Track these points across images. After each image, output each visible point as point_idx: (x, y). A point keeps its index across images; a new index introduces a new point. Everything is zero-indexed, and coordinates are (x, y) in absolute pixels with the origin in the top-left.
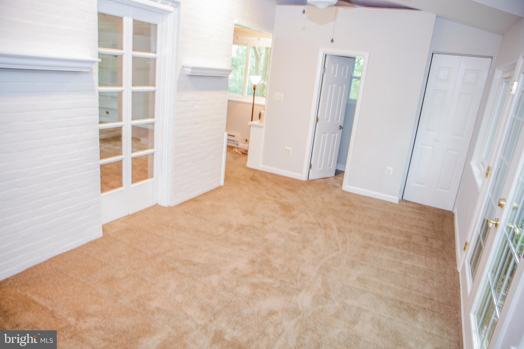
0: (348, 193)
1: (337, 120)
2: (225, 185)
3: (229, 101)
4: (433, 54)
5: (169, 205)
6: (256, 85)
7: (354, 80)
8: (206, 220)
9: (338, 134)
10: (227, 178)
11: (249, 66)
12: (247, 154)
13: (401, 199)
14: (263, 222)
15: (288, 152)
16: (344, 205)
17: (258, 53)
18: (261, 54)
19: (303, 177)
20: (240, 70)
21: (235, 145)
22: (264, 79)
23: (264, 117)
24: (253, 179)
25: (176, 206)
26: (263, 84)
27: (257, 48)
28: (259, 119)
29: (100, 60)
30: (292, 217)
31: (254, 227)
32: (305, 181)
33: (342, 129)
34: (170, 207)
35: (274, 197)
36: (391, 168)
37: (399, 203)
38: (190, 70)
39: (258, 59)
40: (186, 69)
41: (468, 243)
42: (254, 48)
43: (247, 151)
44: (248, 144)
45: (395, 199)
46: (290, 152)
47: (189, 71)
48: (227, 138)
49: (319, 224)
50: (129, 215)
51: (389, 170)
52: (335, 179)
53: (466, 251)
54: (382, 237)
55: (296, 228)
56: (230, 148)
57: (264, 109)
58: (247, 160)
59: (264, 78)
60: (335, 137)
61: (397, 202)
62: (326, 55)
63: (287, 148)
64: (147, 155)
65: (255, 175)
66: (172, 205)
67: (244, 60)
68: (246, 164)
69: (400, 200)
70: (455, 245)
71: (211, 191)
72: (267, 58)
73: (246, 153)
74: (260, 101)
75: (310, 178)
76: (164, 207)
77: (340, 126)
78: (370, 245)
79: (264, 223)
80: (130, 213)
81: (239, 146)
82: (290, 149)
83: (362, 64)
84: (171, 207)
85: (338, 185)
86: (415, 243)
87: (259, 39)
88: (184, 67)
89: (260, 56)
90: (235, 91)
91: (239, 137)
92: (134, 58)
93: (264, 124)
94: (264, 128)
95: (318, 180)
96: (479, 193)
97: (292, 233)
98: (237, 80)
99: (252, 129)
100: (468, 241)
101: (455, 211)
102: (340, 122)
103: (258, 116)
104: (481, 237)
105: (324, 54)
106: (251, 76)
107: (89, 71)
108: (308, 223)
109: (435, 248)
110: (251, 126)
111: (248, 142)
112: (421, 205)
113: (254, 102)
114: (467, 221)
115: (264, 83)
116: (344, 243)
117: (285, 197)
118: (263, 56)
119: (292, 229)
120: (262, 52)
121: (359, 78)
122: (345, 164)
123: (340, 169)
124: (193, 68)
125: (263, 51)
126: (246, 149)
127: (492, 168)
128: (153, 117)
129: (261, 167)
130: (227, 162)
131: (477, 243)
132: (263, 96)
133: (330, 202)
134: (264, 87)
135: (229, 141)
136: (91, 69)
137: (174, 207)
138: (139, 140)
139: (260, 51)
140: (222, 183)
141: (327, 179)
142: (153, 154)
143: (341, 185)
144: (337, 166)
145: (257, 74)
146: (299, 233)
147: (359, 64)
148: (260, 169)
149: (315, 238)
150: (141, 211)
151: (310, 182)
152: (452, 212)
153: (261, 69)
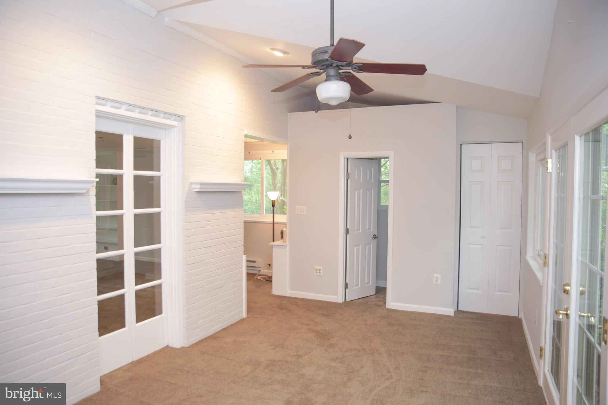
0: (394, 311)
1: (370, 229)
2: (248, 317)
3: (245, 222)
4: (461, 145)
5: (182, 346)
6: (274, 201)
7: (382, 184)
8: (228, 359)
9: (373, 245)
10: (249, 310)
11: (265, 183)
12: (271, 281)
13: (456, 310)
14: (297, 355)
15: (318, 271)
16: (390, 325)
17: (274, 168)
18: (277, 169)
19: (339, 299)
20: (255, 190)
21: (257, 272)
22: (283, 195)
23: (287, 235)
24: (281, 307)
25: (191, 346)
26: (282, 200)
27: (272, 162)
28: (282, 238)
29: (98, 180)
30: (331, 346)
31: (287, 362)
32: (341, 303)
33: (376, 239)
34: (183, 348)
35: (308, 325)
36: (438, 276)
37: (454, 315)
38: (199, 186)
39: (274, 174)
40: (194, 186)
41: (543, 347)
42: (269, 161)
43: (271, 277)
44: (272, 270)
45: (450, 311)
46: (321, 271)
47: (197, 188)
48: (246, 265)
49: (364, 350)
50: (133, 362)
51: (437, 278)
52: (376, 297)
53: (543, 358)
54: (441, 355)
55: (337, 358)
56: (250, 276)
57: (286, 227)
58: (272, 288)
59: (283, 193)
60: (370, 248)
61: (452, 314)
62: (347, 159)
63: (316, 267)
64: (153, 287)
65: (283, 302)
66: (186, 346)
67: (260, 178)
68: (271, 292)
69: (455, 312)
70: (529, 355)
71: (232, 325)
72: (284, 172)
73: (270, 279)
74: (280, 218)
75: (348, 299)
76: (176, 349)
77: (374, 235)
78: (428, 367)
79: (299, 356)
80: (135, 360)
81: (261, 273)
82: (321, 268)
83: (388, 168)
84: (185, 347)
85: (381, 303)
86: (481, 359)
87: (273, 151)
88: (191, 183)
89: (276, 172)
90: (252, 212)
91: (260, 262)
92: (136, 178)
93: (287, 243)
94: (288, 247)
95: (356, 300)
96: (542, 286)
97: (333, 364)
98: (254, 200)
99: (275, 250)
100: (542, 345)
101: (521, 316)
102: (373, 230)
103: (280, 235)
104: (555, 337)
105: (345, 158)
106: (268, 193)
107: (86, 192)
108: (351, 350)
109: (507, 361)
110: (273, 246)
111: (271, 266)
112: (480, 314)
113: (275, 221)
114: (536, 322)
115: (284, 199)
116: (397, 368)
117: (321, 324)
118: (279, 171)
119: (333, 360)
120: (278, 167)
121: (387, 182)
122: (385, 279)
123: (381, 285)
124: (202, 184)
125: (280, 166)
126: (270, 275)
127: (549, 254)
128: (159, 242)
129: (289, 293)
130: (248, 292)
131: (553, 346)
132: (284, 213)
133: (374, 324)
134: (283, 203)
135: (249, 268)
136: (87, 190)
137: (189, 347)
138: (144, 275)
139: (275, 165)
140: (244, 315)
141: (368, 299)
142: (160, 286)
143: (385, 303)
144: (376, 283)
145: (275, 189)
146: (341, 363)
147: (386, 168)
148: (288, 295)
149: (362, 367)
150: (148, 356)
151: (347, 304)
152: (518, 317)
153: (279, 185)
